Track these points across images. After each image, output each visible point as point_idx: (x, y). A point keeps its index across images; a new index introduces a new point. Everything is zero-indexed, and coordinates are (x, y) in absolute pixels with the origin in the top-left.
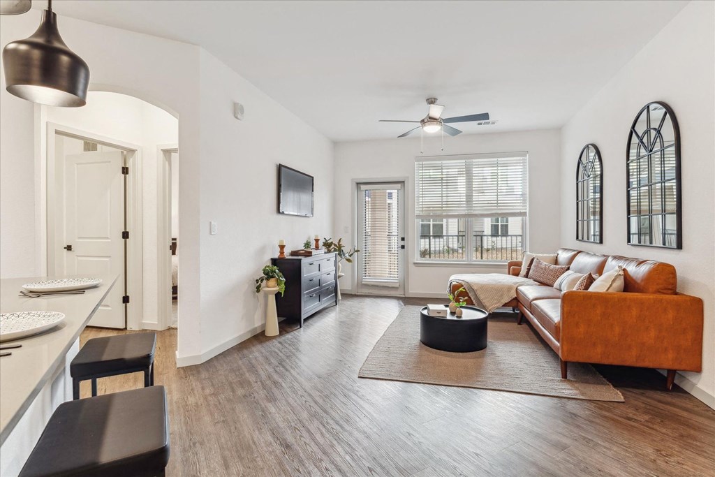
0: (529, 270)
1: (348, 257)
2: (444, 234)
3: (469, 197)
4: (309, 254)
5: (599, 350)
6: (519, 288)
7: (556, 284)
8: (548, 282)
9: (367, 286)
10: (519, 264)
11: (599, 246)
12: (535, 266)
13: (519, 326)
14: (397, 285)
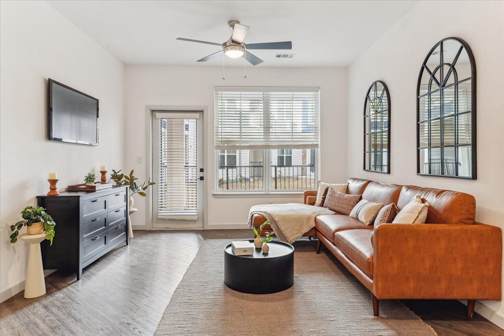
0: (324, 199)
1: (142, 191)
2: (238, 164)
3: (267, 128)
4: (91, 190)
5: (412, 284)
6: (318, 217)
7: (353, 213)
8: (343, 210)
9: (163, 220)
10: (314, 194)
11: (387, 176)
12: (330, 196)
13: (318, 255)
14: (195, 218)
